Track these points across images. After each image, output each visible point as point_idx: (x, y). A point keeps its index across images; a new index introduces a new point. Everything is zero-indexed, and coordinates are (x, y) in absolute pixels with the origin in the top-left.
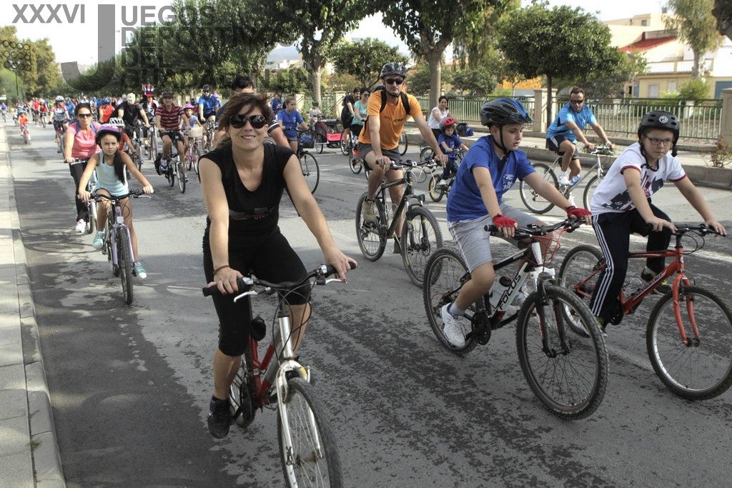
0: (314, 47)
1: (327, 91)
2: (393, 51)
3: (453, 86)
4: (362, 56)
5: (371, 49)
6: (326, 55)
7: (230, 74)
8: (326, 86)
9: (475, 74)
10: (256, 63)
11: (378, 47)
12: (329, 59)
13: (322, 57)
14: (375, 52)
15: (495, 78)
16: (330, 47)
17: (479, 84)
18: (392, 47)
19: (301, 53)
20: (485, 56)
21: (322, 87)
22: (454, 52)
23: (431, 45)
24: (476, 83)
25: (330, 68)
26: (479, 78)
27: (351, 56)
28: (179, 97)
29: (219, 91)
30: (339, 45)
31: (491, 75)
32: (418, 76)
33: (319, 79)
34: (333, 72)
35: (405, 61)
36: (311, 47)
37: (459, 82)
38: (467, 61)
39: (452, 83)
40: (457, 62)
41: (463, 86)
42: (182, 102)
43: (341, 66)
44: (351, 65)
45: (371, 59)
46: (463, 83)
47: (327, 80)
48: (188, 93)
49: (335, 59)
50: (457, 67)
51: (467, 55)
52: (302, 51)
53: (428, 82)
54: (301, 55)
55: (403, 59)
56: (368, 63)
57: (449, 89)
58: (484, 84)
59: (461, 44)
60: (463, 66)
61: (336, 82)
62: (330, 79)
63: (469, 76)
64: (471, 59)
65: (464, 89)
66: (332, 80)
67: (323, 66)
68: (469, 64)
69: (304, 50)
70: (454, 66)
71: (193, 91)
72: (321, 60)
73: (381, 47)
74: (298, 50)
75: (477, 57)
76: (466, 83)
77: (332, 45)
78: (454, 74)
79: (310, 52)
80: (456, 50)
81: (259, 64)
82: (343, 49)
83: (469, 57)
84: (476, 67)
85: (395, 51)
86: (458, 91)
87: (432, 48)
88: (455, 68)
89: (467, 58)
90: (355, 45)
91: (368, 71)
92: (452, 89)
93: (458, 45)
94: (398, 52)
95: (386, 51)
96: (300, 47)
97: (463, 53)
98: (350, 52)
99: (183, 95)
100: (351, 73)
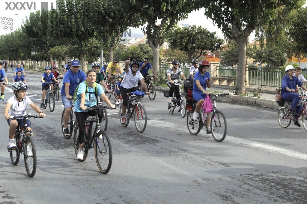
0: (155, 30)
1: (162, 61)
2: (212, 35)
3: (254, 60)
4: (189, 38)
5: (196, 33)
6: (164, 36)
7: (95, 47)
8: (162, 58)
9: (271, 51)
10: (113, 41)
11: (202, 32)
12: (165, 40)
13: (161, 38)
14: (198, 35)
15: (285, 55)
16: (167, 31)
17: (274, 59)
18: (211, 32)
19: (146, 35)
20: (279, 39)
21: (160, 58)
22: (256, 36)
23: (240, 31)
24: (272, 58)
25: (166, 45)
26: (274, 55)
27: (182, 38)
28: (57, 62)
29: (86, 59)
30: (173, 30)
31: (283, 53)
32: (229, 52)
33: (158, 53)
34: (168, 47)
35: (220, 42)
36: (153, 30)
37: (259, 57)
38: (265, 42)
39: (254, 58)
40: (258, 43)
41: (262, 60)
42: (59, 66)
43: (174, 44)
44: (182, 44)
45: (196, 40)
46: (262, 58)
47: (163, 53)
48: (63, 59)
49: (170, 40)
50: (257, 46)
51: (265, 37)
52: (147, 33)
53: (236, 57)
54: (146, 36)
55: (219, 41)
56: (193, 43)
57: (252, 62)
58: (278, 59)
59: (261, 30)
60: (262, 45)
61: (169, 55)
62: (165, 52)
63: (266, 52)
64: (268, 40)
65: (263, 62)
66: (166, 53)
67: (161, 44)
68: (266, 44)
69: (148, 33)
70: (255, 45)
71: (67, 58)
72: (160, 40)
73: (204, 32)
74: (144, 32)
75: (272, 40)
76: (264, 58)
77: (168, 30)
78: (256, 51)
79: (152, 34)
80: (258, 34)
81: (116, 41)
82: (176, 32)
83: (267, 39)
84: (272, 47)
85: (213, 35)
86: (258, 63)
87: (240, 33)
88: (256, 47)
89: (265, 40)
90: (185, 30)
91: (194, 48)
92: (254, 62)
93: (258, 30)
94: (215, 36)
95: (207, 35)
96: (146, 31)
97: (262, 36)
98: (181, 35)
99: (60, 61)
100: (181, 50)
